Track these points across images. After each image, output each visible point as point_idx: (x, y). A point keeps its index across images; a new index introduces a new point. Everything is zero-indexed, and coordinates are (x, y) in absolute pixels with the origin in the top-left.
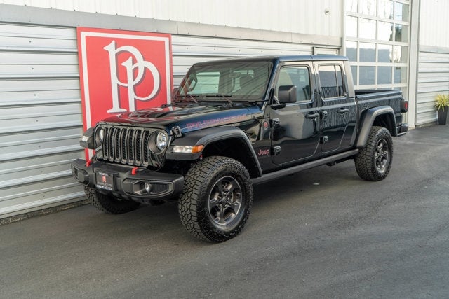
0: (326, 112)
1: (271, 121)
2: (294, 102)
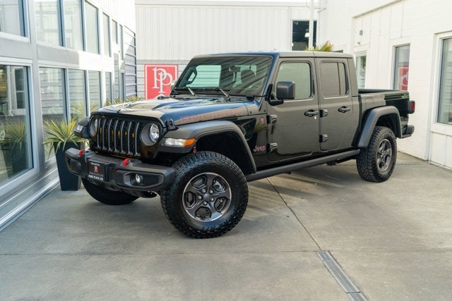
0: (326, 111)
1: (268, 117)
2: (293, 99)
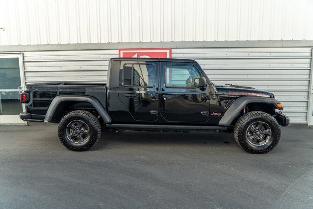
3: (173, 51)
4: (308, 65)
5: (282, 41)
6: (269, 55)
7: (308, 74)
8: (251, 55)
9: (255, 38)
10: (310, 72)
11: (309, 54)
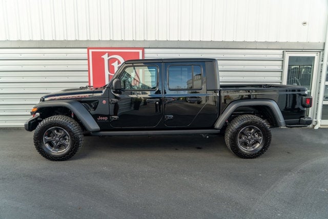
1: (109, 100)
3: (146, 50)
4: (280, 67)
5: (256, 42)
6: (243, 56)
7: (280, 76)
8: (226, 56)
9: (229, 38)
10: (282, 74)
11: (282, 56)
